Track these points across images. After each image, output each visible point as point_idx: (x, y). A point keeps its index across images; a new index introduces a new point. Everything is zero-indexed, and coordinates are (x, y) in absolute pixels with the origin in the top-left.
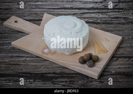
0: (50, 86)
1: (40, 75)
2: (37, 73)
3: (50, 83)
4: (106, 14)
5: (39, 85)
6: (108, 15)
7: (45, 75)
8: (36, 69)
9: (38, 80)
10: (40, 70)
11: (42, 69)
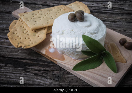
0: (21, 73)
1: (14, 59)
2: (11, 57)
3: (22, 70)
4: (101, 4)
5: (9, 71)
6: (103, 4)
7: (19, 60)
8: (12, 52)
9: (10, 65)
10: (16, 54)
11: (18, 53)
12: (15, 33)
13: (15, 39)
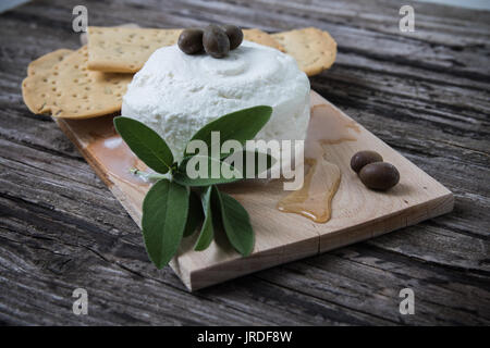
4: (428, 89)
12: (50, 81)
13: (40, 95)
